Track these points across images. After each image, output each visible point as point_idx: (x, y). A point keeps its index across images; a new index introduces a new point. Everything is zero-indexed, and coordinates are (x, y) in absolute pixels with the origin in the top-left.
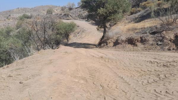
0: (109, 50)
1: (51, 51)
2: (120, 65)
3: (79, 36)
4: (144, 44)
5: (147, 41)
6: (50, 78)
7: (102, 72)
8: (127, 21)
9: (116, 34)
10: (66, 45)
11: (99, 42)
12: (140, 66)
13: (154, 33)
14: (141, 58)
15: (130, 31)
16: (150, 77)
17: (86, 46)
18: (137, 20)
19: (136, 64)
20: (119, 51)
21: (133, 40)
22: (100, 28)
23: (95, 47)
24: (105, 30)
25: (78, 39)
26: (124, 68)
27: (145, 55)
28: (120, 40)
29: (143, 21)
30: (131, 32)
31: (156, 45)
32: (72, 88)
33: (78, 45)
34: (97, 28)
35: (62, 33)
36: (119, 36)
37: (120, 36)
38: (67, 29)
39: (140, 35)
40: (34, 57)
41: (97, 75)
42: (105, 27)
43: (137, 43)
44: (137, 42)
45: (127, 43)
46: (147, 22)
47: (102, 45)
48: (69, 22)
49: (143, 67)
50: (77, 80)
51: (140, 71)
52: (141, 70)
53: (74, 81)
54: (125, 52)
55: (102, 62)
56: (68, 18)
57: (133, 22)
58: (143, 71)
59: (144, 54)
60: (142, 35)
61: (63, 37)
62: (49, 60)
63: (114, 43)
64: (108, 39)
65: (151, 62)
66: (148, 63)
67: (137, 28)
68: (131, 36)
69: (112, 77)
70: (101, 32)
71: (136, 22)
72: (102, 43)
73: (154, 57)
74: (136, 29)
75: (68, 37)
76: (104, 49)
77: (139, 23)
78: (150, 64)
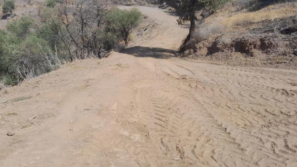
0: (198, 62)
1: (93, 61)
2: (221, 96)
3: (146, 34)
4: (266, 53)
5: (274, 46)
6: (73, 123)
7: (182, 112)
8: (234, 9)
9: (214, 31)
10: (123, 50)
11: (181, 47)
12: (261, 101)
13: (288, 31)
14: (261, 81)
15: (239, 27)
16: (287, 130)
17: (157, 53)
18: (254, 5)
19: (254, 96)
20: (217, 64)
21: (246, 43)
22: (184, 20)
23: (174, 56)
24: (192, 23)
25: (144, 41)
26: (228, 105)
27: (270, 75)
28: (222, 43)
29: (266, 8)
30: (242, 29)
31: (293, 55)
32: (112, 153)
33: (143, 51)
34: (177, 21)
35: (117, 28)
36: (219, 35)
37: (221, 36)
38: (124, 23)
39: (259, 35)
40: (60, 72)
41: (171, 120)
42: (193, 19)
43: (254, 50)
44: (254, 48)
45: (234, 50)
46: (273, 9)
47: (187, 52)
48: (128, 8)
49: (269, 103)
50: (126, 133)
51: (264, 113)
52: (266, 111)
53: (121, 136)
54: (229, 67)
55: (184, 88)
56: (129, 3)
57: (245, 10)
58: (270, 113)
59: (268, 72)
60: (263, 35)
61: (118, 36)
62: (85, 81)
63: (209, 48)
64: (198, 42)
65: (285, 92)
66: (279, 93)
67: (252, 21)
68: (241, 37)
69: (204, 125)
70: (185, 28)
71: (251, 11)
72: (187, 48)
73: (289, 79)
74: (251, 23)
75: (126, 36)
76: (190, 60)
77: (257, 12)
78: (284, 96)
